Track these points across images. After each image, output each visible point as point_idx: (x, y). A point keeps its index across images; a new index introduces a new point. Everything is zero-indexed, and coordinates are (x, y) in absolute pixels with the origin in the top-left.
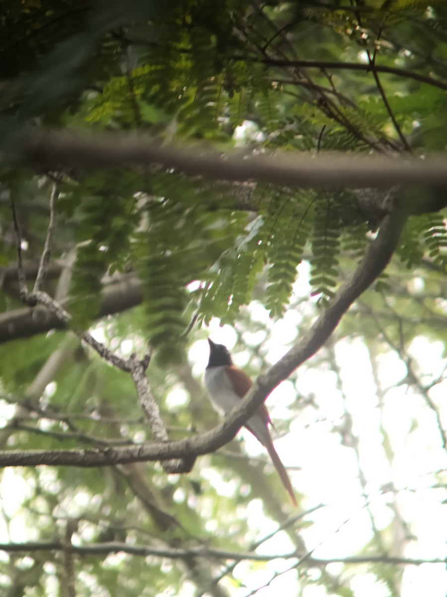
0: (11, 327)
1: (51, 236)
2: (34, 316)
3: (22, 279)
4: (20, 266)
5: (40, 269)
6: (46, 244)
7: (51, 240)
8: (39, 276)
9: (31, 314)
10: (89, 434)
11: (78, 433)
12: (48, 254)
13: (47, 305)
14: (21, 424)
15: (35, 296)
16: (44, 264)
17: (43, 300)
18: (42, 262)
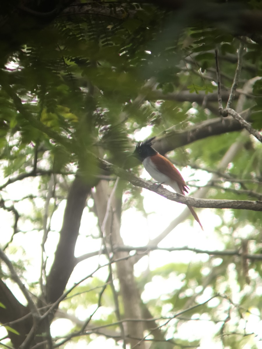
0: (210, 129)
1: (237, 75)
2: (223, 122)
3: (220, 100)
4: (219, 93)
5: (230, 95)
6: (235, 80)
7: (237, 78)
8: (230, 99)
9: (221, 121)
10: (254, 192)
11: (249, 191)
12: (236, 85)
13: (234, 116)
14: (215, 184)
15: (227, 111)
16: (233, 92)
17: (232, 113)
18: (232, 90)
